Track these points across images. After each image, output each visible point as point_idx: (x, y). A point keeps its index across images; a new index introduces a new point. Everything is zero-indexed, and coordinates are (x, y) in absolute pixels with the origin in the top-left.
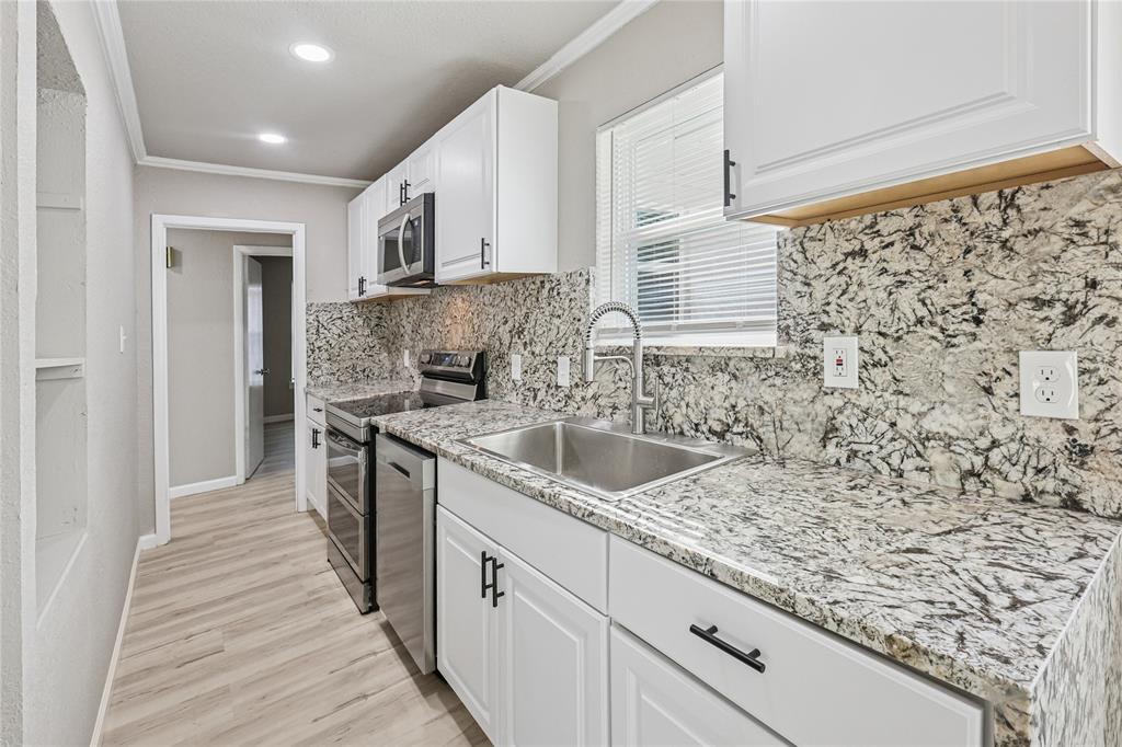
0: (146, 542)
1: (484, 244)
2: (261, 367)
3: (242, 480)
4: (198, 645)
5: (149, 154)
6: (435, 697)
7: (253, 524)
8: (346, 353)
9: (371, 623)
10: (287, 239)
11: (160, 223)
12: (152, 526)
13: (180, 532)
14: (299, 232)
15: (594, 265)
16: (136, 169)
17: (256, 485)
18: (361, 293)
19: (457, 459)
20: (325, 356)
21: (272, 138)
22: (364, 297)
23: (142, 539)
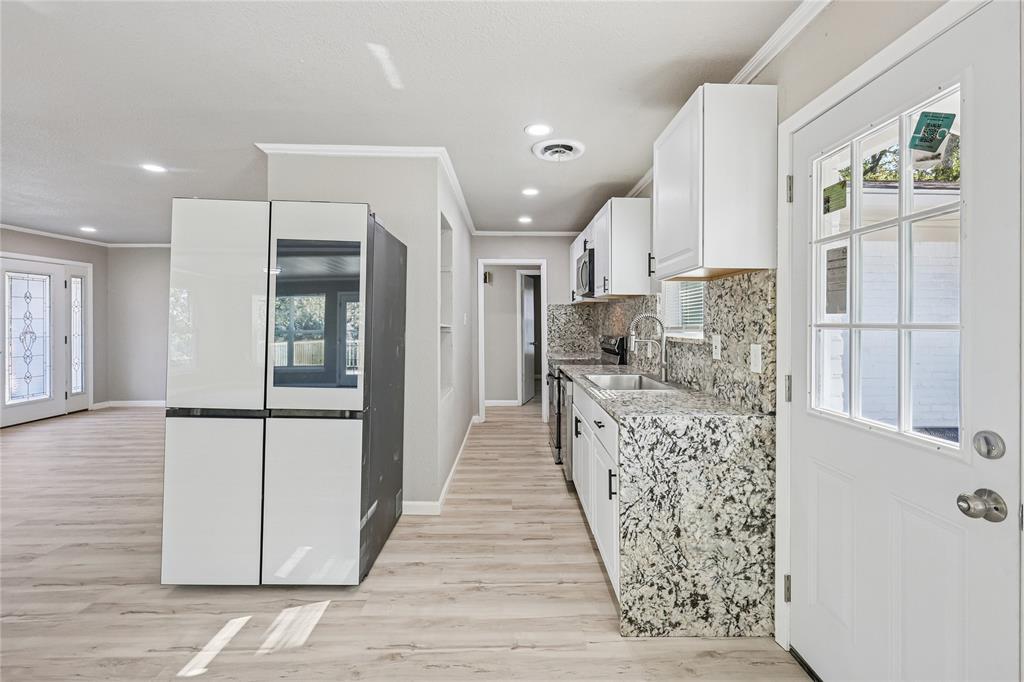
0: (476, 419)
1: (605, 280)
2: (533, 341)
3: (520, 404)
4: (490, 456)
5: (477, 229)
6: (573, 494)
7: (521, 423)
8: (568, 335)
9: (558, 467)
10: (538, 267)
11: (482, 262)
12: (478, 412)
13: (489, 420)
14: (543, 263)
15: (660, 292)
16: (472, 238)
17: (526, 408)
18: (573, 299)
19: (579, 384)
20: (557, 335)
21: (525, 220)
22: (575, 302)
23: (474, 417)
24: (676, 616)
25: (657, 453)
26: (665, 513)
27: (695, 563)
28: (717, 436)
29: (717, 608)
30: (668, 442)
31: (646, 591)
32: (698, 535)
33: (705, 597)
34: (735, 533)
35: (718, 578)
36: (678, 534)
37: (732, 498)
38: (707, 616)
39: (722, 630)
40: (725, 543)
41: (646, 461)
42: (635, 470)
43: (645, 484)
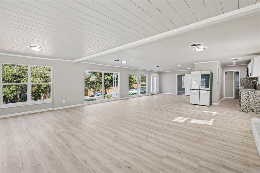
3: (234, 98)
11: (224, 71)
12: (223, 98)
14: (239, 70)
16: (222, 67)
17: (236, 99)
24: (249, 111)
25: (246, 94)
26: (247, 100)
27: (251, 106)
28: (255, 93)
29: (255, 111)
30: (248, 93)
31: (245, 108)
32: (252, 103)
33: (253, 109)
34: (258, 103)
35: (255, 108)
36: (249, 103)
37: (257, 100)
38: (253, 111)
39: (256, 113)
40: (256, 104)
41: (245, 95)
42: (243, 96)
43: (245, 97)
